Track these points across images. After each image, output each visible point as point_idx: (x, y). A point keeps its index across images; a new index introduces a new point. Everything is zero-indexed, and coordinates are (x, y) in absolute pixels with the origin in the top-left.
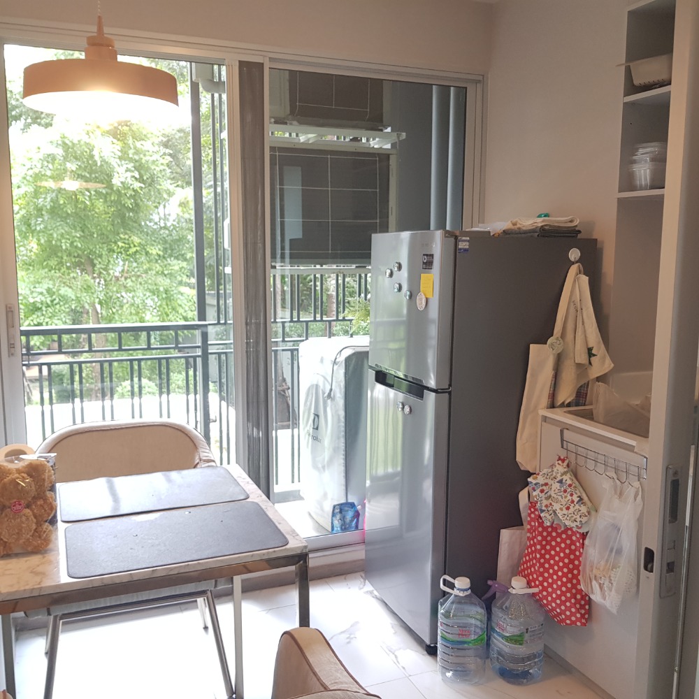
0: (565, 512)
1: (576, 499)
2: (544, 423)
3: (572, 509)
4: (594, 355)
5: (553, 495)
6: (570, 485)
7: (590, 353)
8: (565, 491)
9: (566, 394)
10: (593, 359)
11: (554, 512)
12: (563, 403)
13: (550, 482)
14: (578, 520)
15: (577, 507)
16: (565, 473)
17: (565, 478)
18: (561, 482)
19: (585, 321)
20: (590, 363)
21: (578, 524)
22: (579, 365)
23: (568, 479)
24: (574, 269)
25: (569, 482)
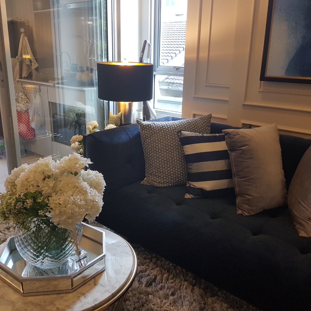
0: (23, 106)
1: (26, 102)
2: (18, 83)
3: (25, 105)
4: (32, 62)
5: (20, 102)
6: (24, 98)
7: (31, 62)
8: (23, 100)
10: (32, 63)
11: (20, 107)
13: (18, 98)
14: (27, 107)
15: (26, 104)
16: (22, 95)
17: (22, 96)
18: (21, 98)
19: (28, 51)
20: (31, 65)
21: (27, 109)
22: (28, 65)
23: (23, 97)
24: (22, 35)
25: (24, 97)
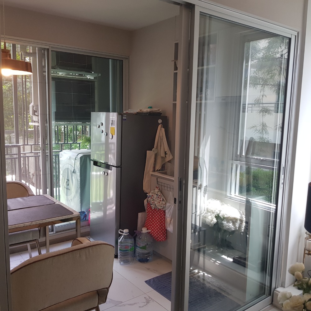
0: (158, 204)
2: (152, 177)
5: (155, 199)
6: (160, 195)
9: (158, 167)
10: (167, 155)
11: (155, 204)
12: (158, 170)
15: (162, 202)
16: (158, 192)
18: (157, 195)
22: (162, 157)
24: (160, 126)
